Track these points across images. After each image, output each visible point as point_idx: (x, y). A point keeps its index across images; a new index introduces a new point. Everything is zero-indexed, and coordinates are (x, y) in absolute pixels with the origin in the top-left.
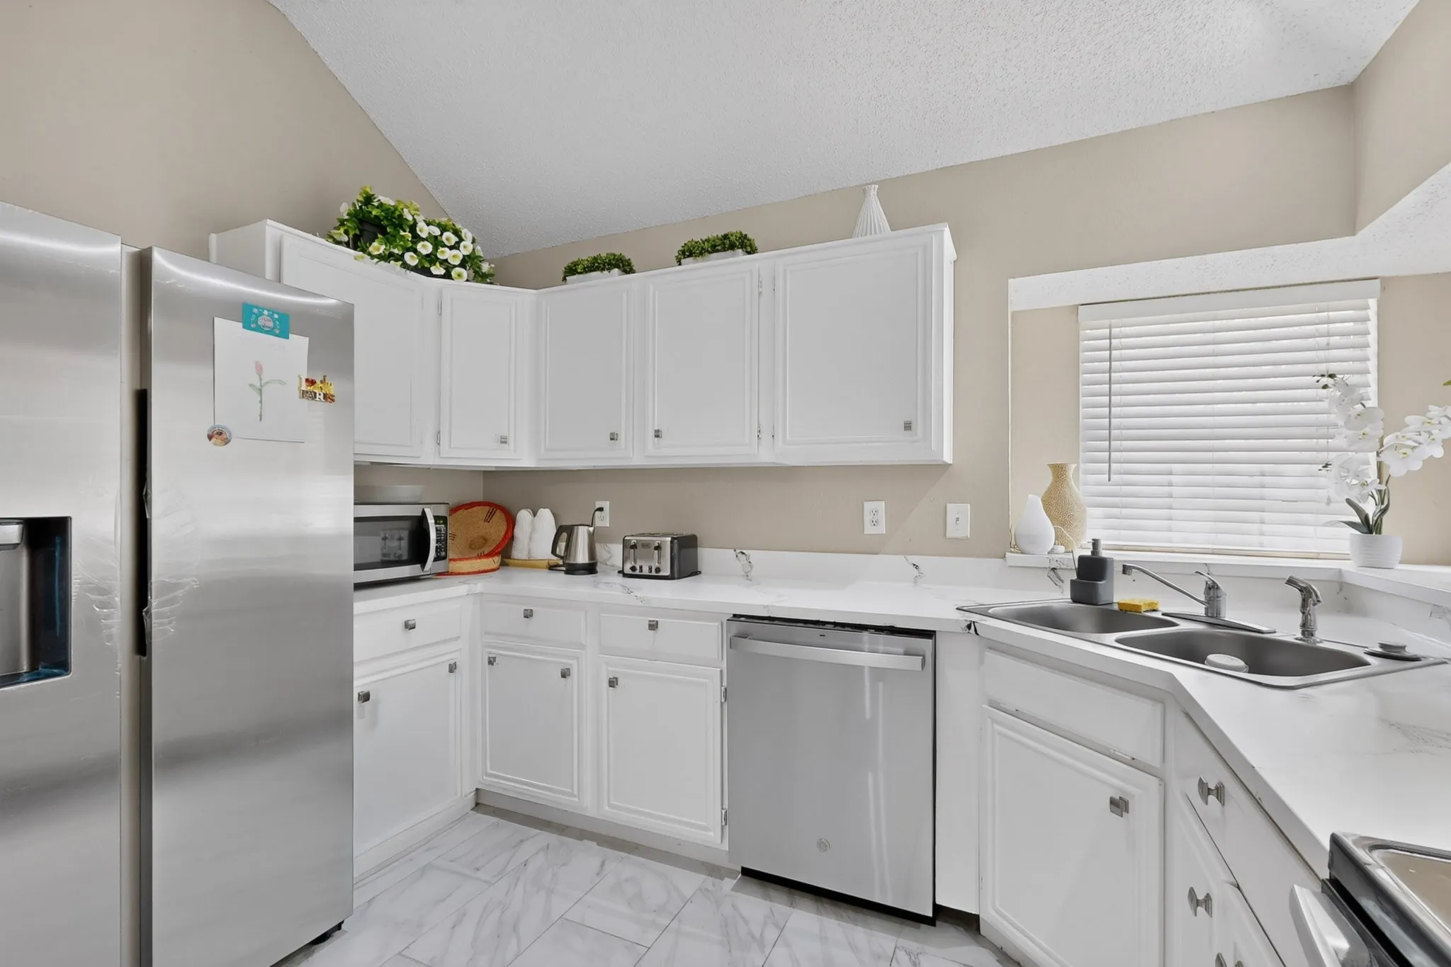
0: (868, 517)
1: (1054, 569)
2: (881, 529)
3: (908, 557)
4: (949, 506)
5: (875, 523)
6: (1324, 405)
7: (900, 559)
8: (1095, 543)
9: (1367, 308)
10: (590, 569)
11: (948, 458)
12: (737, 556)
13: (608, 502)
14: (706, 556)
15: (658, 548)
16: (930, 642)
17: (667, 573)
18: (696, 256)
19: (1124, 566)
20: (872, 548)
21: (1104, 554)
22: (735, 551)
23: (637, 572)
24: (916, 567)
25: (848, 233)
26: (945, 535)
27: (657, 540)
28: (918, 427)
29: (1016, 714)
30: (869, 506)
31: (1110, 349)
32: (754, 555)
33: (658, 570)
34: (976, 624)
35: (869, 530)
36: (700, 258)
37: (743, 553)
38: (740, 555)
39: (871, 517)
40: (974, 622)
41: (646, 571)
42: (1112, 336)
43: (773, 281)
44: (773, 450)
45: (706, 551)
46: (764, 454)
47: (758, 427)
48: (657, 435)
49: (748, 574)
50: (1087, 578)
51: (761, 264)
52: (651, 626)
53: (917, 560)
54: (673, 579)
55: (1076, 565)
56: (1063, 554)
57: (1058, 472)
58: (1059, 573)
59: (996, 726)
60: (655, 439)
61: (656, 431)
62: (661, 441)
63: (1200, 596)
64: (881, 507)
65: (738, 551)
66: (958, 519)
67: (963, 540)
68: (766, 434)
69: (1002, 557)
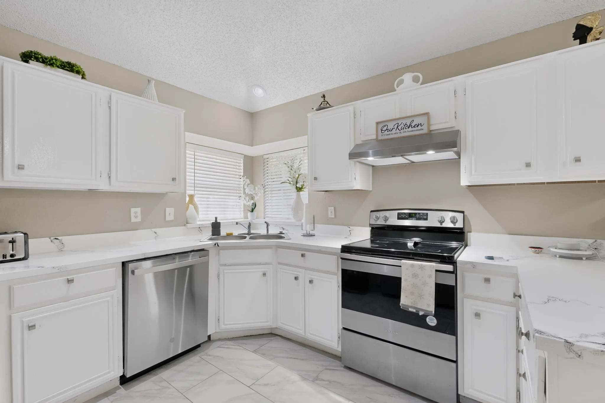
0: (133, 215)
1: (199, 227)
2: (139, 219)
3: (152, 229)
4: (166, 209)
5: (136, 217)
6: (240, 183)
7: (148, 230)
8: (216, 218)
12: (52, 241)
15: (13, 242)
18: (47, 65)
19: (236, 223)
20: (135, 227)
21: (218, 221)
22: (50, 238)
24: (155, 233)
26: (165, 219)
28: (176, 180)
29: (232, 265)
30: (133, 210)
31: (194, 159)
32: (64, 239)
34: (218, 243)
35: (133, 220)
36: (49, 67)
37: (57, 239)
38: (55, 241)
39: (135, 215)
40: (217, 243)
42: (195, 155)
43: (109, 103)
44: (110, 184)
45: (30, 241)
46: (103, 185)
47: (101, 172)
48: (21, 167)
49: (61, 250)
50: (216, 227)
51: (102, 91)
52: (70, 281)
53: (154, 230)
54: (27, 259)
55: (211, 226)
56: (198, 223)
57: (191, 197)
58: (201, 228)
59: (225, 271)
60: (16, 170)
61: (19, 165)
62: (22, 172)
63: (247, 228)
64: (139, 210)
65: (52, 238)
66: (170, 214)
67: (172, 221)
68: (105, 176)
69: (185, 225)
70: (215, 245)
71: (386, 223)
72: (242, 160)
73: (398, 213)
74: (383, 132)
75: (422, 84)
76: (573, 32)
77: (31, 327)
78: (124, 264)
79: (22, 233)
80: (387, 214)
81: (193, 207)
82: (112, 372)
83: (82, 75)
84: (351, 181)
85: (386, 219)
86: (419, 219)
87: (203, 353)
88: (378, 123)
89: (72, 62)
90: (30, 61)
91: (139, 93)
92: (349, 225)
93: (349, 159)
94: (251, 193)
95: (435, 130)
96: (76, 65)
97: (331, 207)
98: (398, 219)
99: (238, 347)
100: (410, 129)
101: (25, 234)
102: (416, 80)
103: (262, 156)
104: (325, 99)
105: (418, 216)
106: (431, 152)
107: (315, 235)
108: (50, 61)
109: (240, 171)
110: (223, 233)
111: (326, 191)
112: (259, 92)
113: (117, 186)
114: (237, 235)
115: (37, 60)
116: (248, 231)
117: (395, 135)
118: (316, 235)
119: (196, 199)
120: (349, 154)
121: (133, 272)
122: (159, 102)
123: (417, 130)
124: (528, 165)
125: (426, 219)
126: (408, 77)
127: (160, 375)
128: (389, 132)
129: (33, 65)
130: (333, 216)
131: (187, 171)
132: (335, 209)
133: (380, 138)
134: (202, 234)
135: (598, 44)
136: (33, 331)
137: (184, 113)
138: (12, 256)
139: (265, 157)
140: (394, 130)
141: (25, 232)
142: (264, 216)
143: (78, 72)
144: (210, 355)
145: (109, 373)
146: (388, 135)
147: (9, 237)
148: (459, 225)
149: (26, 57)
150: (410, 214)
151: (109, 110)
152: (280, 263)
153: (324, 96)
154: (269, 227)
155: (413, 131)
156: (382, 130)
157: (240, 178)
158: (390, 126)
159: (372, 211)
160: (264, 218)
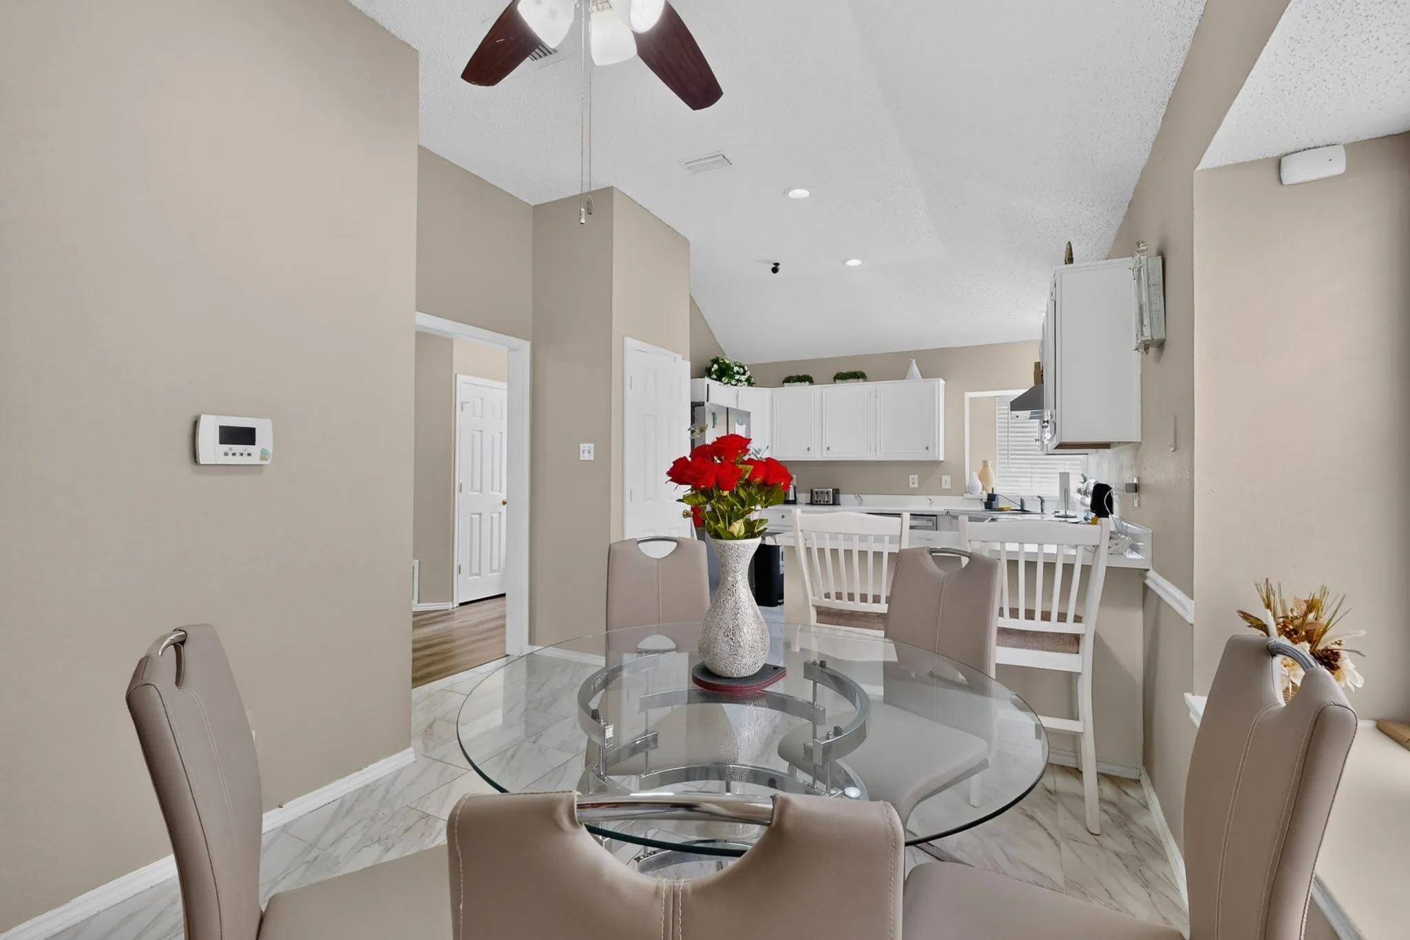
0: (911, 481)
1: (981, 499)
2: (916, 486)
3: (927, 495)
4: (943, 477)
5: (914, 483)
7: (924, 497)
8: (994, 490)
10: (794, 502)
11: (941, 458)
14: (843, 498)
15: (827, 493)
16: (935, 517)
17: (831, 503)
19: (1004, 495)
20: (913, 493)
21: (995, 493)
23: (818, 503)
24: (931, 500)
25: (904, 378)
26: (941, 487)
27: (826, 490)
28: (930, 448)
30: (911, 477)
32: (862, 496)
33: (827, 502)
35: (911, 485)
36: (844, 381)
37: (859, 496)
41: (822, 502)
43: (876, 393)
44: (877, 454)
46: (871, 457)
47: (870, 447)
49: (861, 504)
50: (991, 500)
51: (877, 385)
53: (930, 497)
55: (985, 497)
60: (827, 450)
63: (1020, 504)
64: (916, 477)
65: (855, 495)
66: (946, 482)
67: (948, 490)
68: (872, 449)
69: (963, 495)
90: (837, 380)
91: (902, 375)
113: (881, 456)
115: (841, 378)
122: (921, 378)
129: (839, 383)
137: (945, 381)
149: (836, 378)
151: (875, 400)
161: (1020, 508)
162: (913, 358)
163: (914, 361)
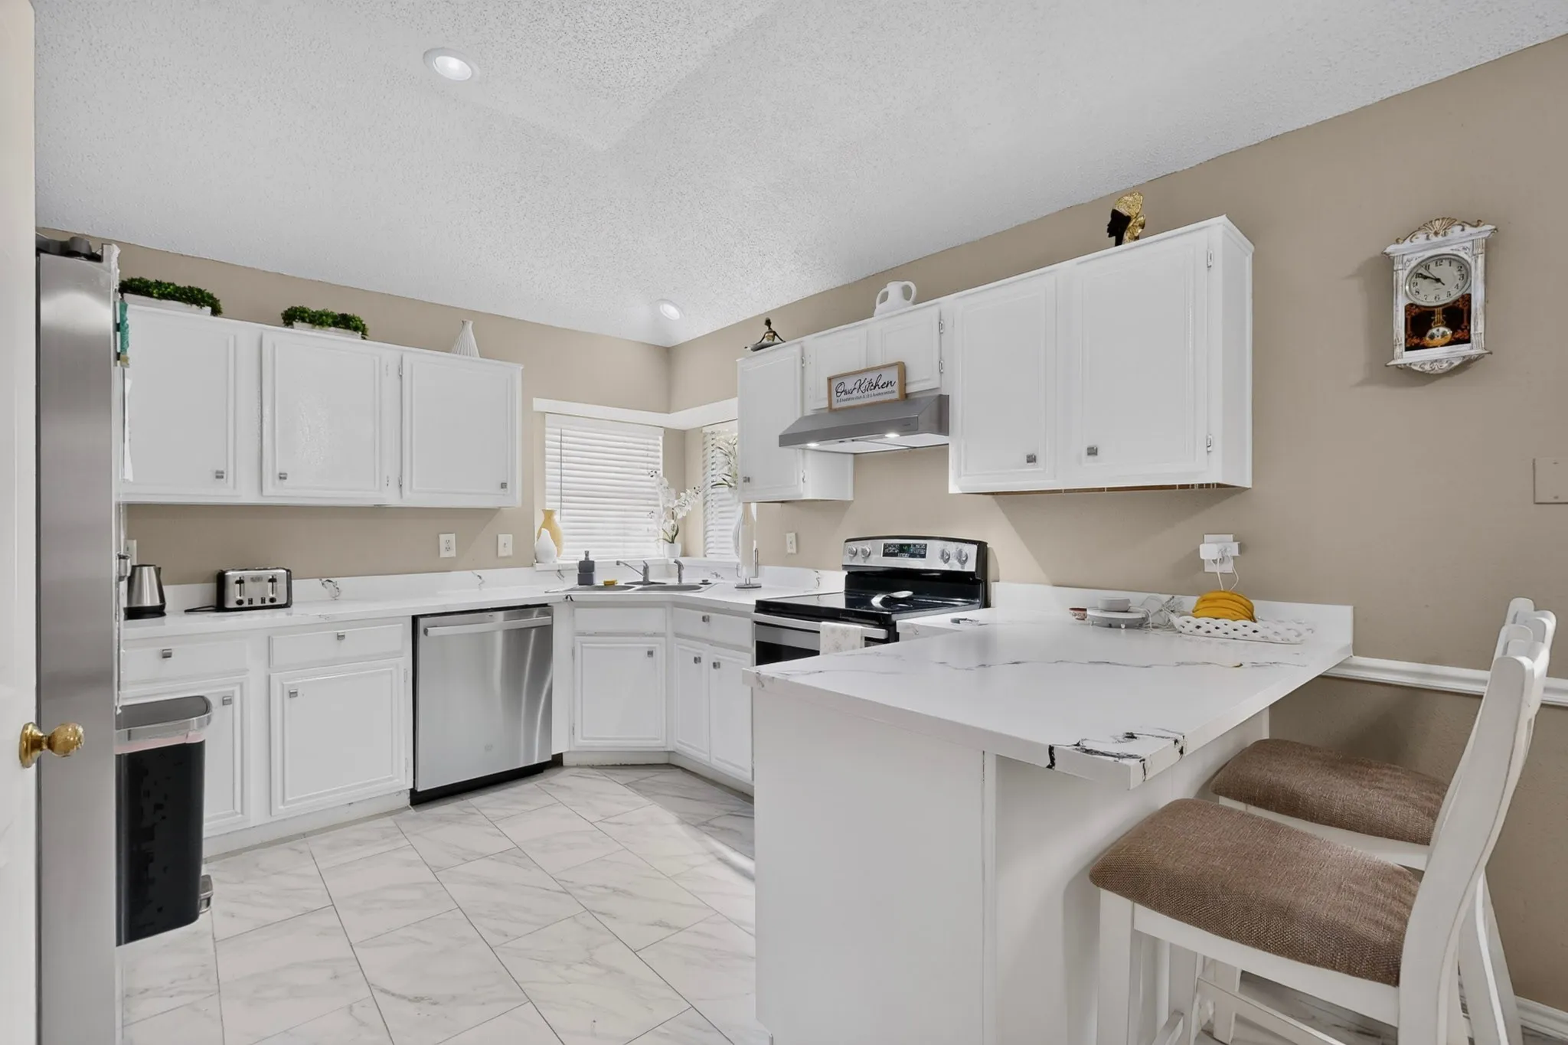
0: (443, 546)
1: (559, 571)
2: (453, 553)
3: (474, 571)
4: (500, 536)
5: (448, 549)
6: (654, 484)
7: (468, 573)
8: (587, 554)
9: (658, 439)
10: (158, 611)
11: (519, 505)
12: (323, 584)
13: (135, 542)
15: (273, 580)
17: (284, 602)
20: (447, 567)
21: (591, 558)
22: (321, 580)
23: (245, 605)
24: (480, 577)
25: (447, 349)
26: (497, 554)
28: (508, 486)
29: (596, 634)
30: (443, 537)
31: (561, 442)
32: (339, 581)
34: (570, 596)
35: (444, 554)
37: (331, 581)
38: (327, 584)
39: (445, 545)
40: (568, 595)
41: (257, 603)
42: (563, 434)
43: (400, 369)
44: (402, 496)
45: (294, 582)
46: (391, 499)
47: (388, 477)
48: (283, 477)
49: (335, 599)
50: (586, 572)
51: (389, 353)
52: (340, 637)
53: (478, 572)
54: (289, 607)
55: (577, 567)
56: (559, 562)
57: (549, 514)
58: (562, 572)
59: (584, 645)
60: (277, 481)
61: (280, 474)
62: (285, 482)
63: (642, 572)
64: (452, 537)
65: (324, 580)
66: (505, 544)
67: (508, 557)
68: (394, 483)
69: (532, 565)
70: (567, 598)
71: (865, 562)
72: (661, 438)
73: (885, 545)
74: (839, 394)
75: (915, 303)
76: (1108, 223)
77: (293, 694)
78: (415, 619)
79: (284, 569)
80: (867, 546)
81: (548, 532)
82: (397, 780)
83: (363, 332)
84: (796, 483)
85: (867, 555)
86: (913, 555)
87: (544, 780)
88: (830, 380)
89: (348, 314)
90: (294, 323)
91: (446, 344)
92: (816, 569)
93: (780, 446)
94: (671, 506)
95: (916, 392)
96: (354, 318)
97: (791, 532)
98: (884, 556)
99: (604, 778)
100: (877, 391)
101: (288, 571)
102: (906, 293)
103: (700, 430)
104: (771, 327)
105: (912, 549)
106: (892, 436)
107: (760, 587)
108: (319, 319)
109: (658, 460)
110: (599, 581)
111: (783, 502)
112: (671, 311)
113: (412, 499)
114: (623, 584)
115: (303, 320)
116: (644, 578)
117: (858, 399)
118: (762, 585)
119: (556, 517)
120: (780, 436)
121: (426, 632)
122: (481, 357)
123: (886, 393)
124: (1031, 459)
125: (924, 556)
126: (894, 289)
127: (470, 800)
128: (848, 396)
129: (300, 329)
130: (794, 551)
131: (547, 466)
132: (796, 535)
133: (836, 406)
134: (564, 582)
135: (1137, 247)
136: (295, 699)
137: (523, 370)
138: (272, 600)
139: (705, 430)
140: (855, 392)
141: (287, 568)
142: (705, 551)
143: (356, 329)
144: (552, 784)
145: (391, 779)
146: (845, 400)
147: (270, 573)
148: (971, 567)
149: (291, 317)
150: (902, 546)
151: (399, 382)
152: (678, 635)
153: (768, 323)
154: (683, 572)
155: (879, 394)
156: (837, 392)
157: (652, 476)
158: (849, 385)
159: (847, 541)
160: (705, 556)
161: (641, 580)
162: (471, 320)
163: (471, 323)
